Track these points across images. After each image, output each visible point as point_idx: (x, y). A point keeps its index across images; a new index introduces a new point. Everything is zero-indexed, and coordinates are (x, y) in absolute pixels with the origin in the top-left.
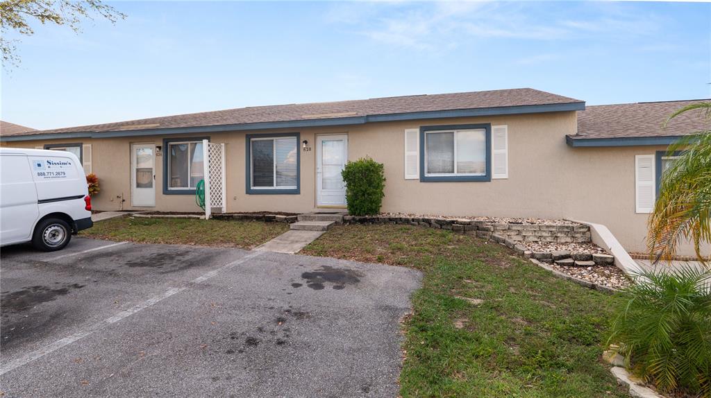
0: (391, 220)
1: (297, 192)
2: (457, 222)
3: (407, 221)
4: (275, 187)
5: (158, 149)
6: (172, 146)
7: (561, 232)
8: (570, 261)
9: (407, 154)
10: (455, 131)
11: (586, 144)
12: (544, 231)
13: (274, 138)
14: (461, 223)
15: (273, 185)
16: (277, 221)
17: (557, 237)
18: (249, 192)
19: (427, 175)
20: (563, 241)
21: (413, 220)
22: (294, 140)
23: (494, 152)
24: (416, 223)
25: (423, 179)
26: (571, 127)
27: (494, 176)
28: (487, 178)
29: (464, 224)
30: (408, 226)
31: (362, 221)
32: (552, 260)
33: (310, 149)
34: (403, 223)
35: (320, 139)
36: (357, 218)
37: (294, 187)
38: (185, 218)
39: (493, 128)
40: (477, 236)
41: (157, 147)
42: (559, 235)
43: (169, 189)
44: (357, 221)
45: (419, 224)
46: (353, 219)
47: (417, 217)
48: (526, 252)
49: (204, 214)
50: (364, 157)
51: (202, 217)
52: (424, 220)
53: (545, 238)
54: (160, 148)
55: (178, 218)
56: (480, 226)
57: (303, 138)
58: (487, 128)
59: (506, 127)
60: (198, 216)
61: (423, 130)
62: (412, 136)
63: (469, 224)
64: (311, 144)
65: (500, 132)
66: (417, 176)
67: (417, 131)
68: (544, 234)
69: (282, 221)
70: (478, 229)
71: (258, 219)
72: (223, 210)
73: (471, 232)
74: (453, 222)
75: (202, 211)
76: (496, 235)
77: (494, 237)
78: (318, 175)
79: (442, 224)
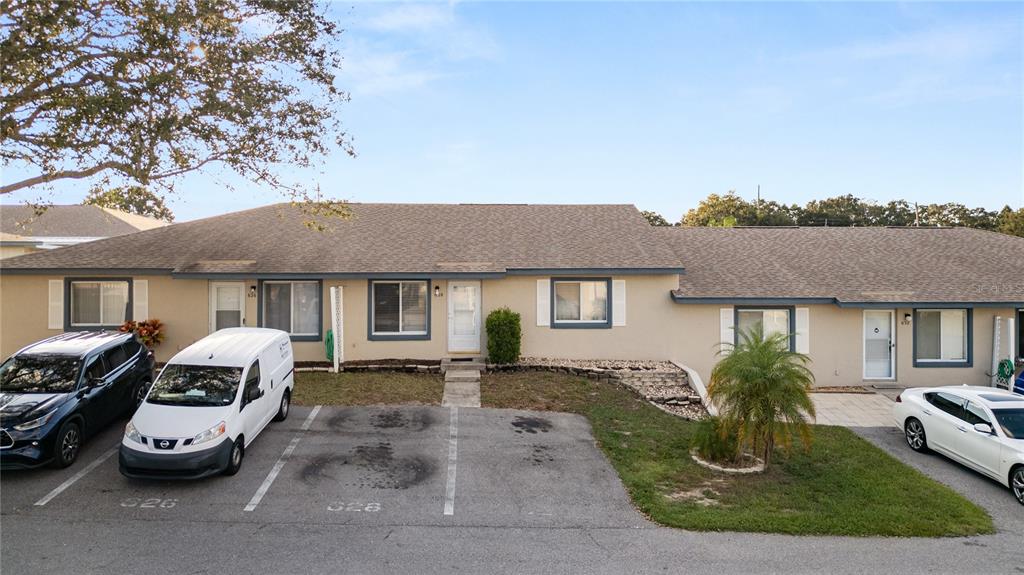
0: (531, 367)
1: (427, 337)
2: (593, 371)
3: (547, 369)
4: (401, 333)
5: (250, 289)
6: (268, 285)
7: (668, 378)
8: (674, 401)
9: (539, 302)
10: (581, 283)
11: (685, 301)
13: (399, 282)
14: (596, 372)
15: (398, 330)
16: (419, 372)
17: (666, 382)
18: (371, 338)
19: (556, 321)
20: (670, 385)
21: (552, 367)
23: (615, 303)
25: (554, 326)
26: (674, 283)
27: (614, 324)
28: (608, 325)
29: (598, 373)
30: (548, 373)
31: (505, 369)
32: (663, 401)
33: (442, 295)
34: (543, 370)
35: (451, 284)
36: (500, 366)
37: (424, 333)
38: (309, 371)
39: (614, 281)
40: (609, 383)
41: (250, 287)
42: (667, 380)
44: (500, 369)
46: (497, 367)
47: (556, 365)
48: (646, 396)
49: (331, 365)
50: (502, 307)
51: (330, 370)
53: (658, 383)
54: (253, 287)
56: (612, 375)
57: (434, 284)
58: (609, 281)
59: (624, 281)
60: (326, 369)
61: (553, 280)
62: (543, 286)
63: (603, 373)
64: (442, 290)
65: (619, 285)
66: (549, 324)
67: (548, 281)
69: (424, 372)
70: (609, 377)
71: (398, 370)
72: (343, 358)
73: (604, 380)
74: (589, 371)
76: (624, 381)
78: (450, 320)
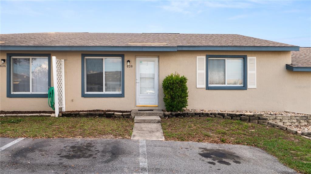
0: (196, 114)
1: (122, 96)
2: (244, 115)
3: (207, 115)
4: (104, 92)
5: (3, 62)
6: (14, 59)
7: (302, 119)
9: (198, 72)
10: (226, 59)
11: (299, 70)
12: (294, 119)
13: (104, 58)
14: (247, 116)
15: (103, 91)
16: (115, 117)
17: (300, 122)
18: (84, 96)
19: (209, 85)
20: (303, 124)
21: (211, 114)
22: (119, 59)
23: (249, 72)
24: (214, 116)
25: (208, 88)
26: (288, 60)
27: (249, 86)
29: (250, 116)
30: (208, 118)
31: (177, 116)
33: (132, 66)
34: (205, 116)
35: (138, 59)
36: (174, 113)
37: (120, 93)
38: (37, 116)
39: (248, 58)
40: (258, 123)
41: (2, 60)
42: (301, 121)
43: (12, 93)
44: (173, 116)
45: (215, 116)
46: (171, 114)
47: (213, 112)
48: (298, 132)
49: (54, 112)
50: (174, 73)
51: (53, 115)
52: (219, 114)
53: (294, 123)
54: (4, 60)
55: (31, 116)
56: (261, 117)
57: (126, 59)
58: (245, 59)
59: (255, 58)
60: (49, 114)
61: (208, 57)
62: (201, 60)
63: (253, 116)
64: (132, 63)
65: (252, 60)
66: (204, 86)
67: (204, 57)
68: (294, 121)
69: (119, 117)
70: (259, 119)
71: (100, 116)
72: (63, 109)
73: (254, 121)
74: (241, 115)
75: (52, 110)
76: (270, 121)
77: (271, 123)
78: (137, 84)
79: (232, 116)
